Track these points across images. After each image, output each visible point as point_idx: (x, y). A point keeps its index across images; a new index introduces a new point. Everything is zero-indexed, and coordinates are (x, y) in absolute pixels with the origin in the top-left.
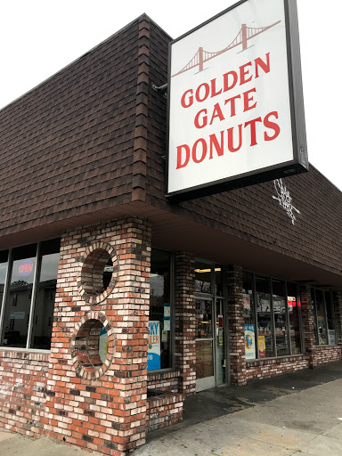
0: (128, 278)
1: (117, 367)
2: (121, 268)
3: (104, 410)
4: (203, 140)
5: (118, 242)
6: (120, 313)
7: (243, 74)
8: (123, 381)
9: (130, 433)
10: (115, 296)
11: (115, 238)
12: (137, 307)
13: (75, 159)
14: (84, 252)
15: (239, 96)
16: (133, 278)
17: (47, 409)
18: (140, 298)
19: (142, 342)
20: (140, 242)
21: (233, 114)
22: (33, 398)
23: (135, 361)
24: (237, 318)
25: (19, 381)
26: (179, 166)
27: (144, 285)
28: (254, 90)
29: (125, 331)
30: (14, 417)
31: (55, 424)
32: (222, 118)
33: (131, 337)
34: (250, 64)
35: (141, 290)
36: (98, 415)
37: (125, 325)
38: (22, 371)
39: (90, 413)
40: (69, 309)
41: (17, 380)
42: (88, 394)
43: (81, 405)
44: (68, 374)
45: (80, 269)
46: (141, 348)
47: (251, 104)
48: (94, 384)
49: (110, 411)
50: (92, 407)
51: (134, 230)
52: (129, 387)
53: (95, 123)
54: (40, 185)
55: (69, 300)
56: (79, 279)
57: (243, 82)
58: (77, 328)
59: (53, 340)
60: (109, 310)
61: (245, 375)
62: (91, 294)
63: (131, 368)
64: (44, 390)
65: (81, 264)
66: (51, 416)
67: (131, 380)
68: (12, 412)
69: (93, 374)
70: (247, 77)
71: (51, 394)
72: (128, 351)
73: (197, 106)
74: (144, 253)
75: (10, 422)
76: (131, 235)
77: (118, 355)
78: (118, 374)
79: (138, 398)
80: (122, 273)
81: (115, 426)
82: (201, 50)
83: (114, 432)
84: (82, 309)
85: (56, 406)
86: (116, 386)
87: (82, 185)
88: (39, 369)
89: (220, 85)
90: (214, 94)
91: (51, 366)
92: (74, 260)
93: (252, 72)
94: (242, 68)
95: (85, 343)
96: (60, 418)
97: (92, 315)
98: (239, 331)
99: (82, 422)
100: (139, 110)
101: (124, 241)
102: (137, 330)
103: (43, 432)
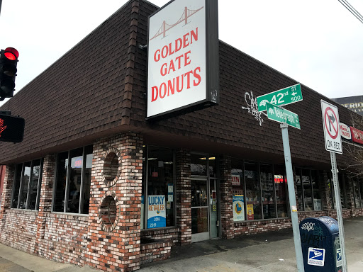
0: (126, 170)
1: (121, 224)
2: (123, 164)
3: (115, 249)
4: (164, 84)
5: (121, 148)
6: (122, 192)
7: (185, 40)
8: (124, 232)
9: (129, 262)
10: (120, 182)
11: (120, 145)
12: (133, 188)
13: (97, 95)
14: (105, 154)
15: (182, 56)
16: (129, 170)
17: (88, 250)
18: (135, 183)
19: (136, 209)
20: (135, 148)
21: (179, 68)
22: (82, 243)
23: (131, 221)
24: (226, 192)
25: (75, 233)
26: (153, 100)
27: (137, 175)
28: (189, 52)
29: (125, 203)
30: (72, 255)
31: (92, 257)
32: (174, 70)
33: (128, 206)
34: (188, 34)
35: (135, 178)
36: (112, 252)
37: (125, 199)
38: (76, 227)
39: (108, 251)
40: (97, 189)
41: (74, 233)
42: (107, 240)
43: (104, 247)
44: (98, 229)
45: (103, 165)
46: (136, 213)
47: (188, 61)
48: (110, 234)
49: (118, 250)
50: (109, 248)
51: (130, 140)
52: (128, 236)
53: (107, 71)
54: (79, 112)
55: (97, 184)
56: (102, 171)
57: (185, 46)
58: (102, 201)
59: (90, 208)
60: (117, 190)
61: (233, 232)
62: (108, 180)
63: (128, 225)
64: (86, 239)
65: (103, 162)
66: (90, 253)
67: (129, 232)
68: (71, 251)
69: (109, 229)
70: (187, 43)
71: (89, 240)
72: (126, 215)
73: (162, 61)
74: (137, 154)
75: (70, 257)
76: (128, 144)
77: (121, 217)
78: (122, 228)
79: (134, 243)
80: (123, 168)
81: (120, 258)
82: (164, 22)
83: (120, 262)
84: (104, 189)
85: (93, 247)
86: (121, 235)
87: (99, 113)
88: (84, 226)
89: (173, 48)
90: (171, 54)
91: (89, 224)
92: (99, 159)
93: (189, 40)
94: (184, 36)
95: (107, 210)
96: (94, 254)
97: (109, 193)
98: (228, 201)
99: (104, 256)
100: (128, 65)
101: (124, 148)
102: (132, 202)
103: (86, 263)
